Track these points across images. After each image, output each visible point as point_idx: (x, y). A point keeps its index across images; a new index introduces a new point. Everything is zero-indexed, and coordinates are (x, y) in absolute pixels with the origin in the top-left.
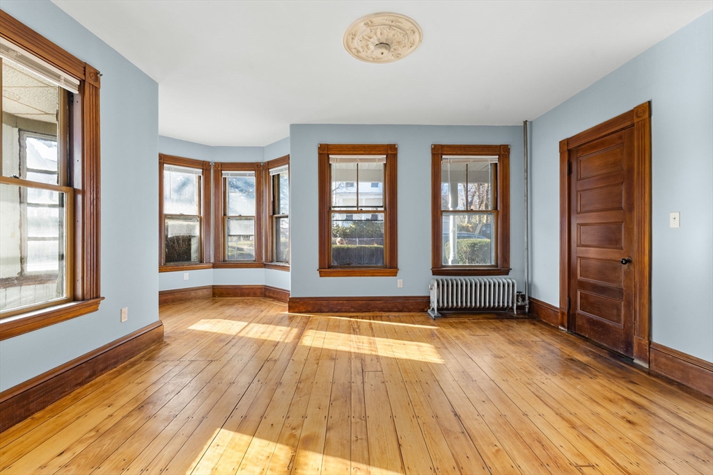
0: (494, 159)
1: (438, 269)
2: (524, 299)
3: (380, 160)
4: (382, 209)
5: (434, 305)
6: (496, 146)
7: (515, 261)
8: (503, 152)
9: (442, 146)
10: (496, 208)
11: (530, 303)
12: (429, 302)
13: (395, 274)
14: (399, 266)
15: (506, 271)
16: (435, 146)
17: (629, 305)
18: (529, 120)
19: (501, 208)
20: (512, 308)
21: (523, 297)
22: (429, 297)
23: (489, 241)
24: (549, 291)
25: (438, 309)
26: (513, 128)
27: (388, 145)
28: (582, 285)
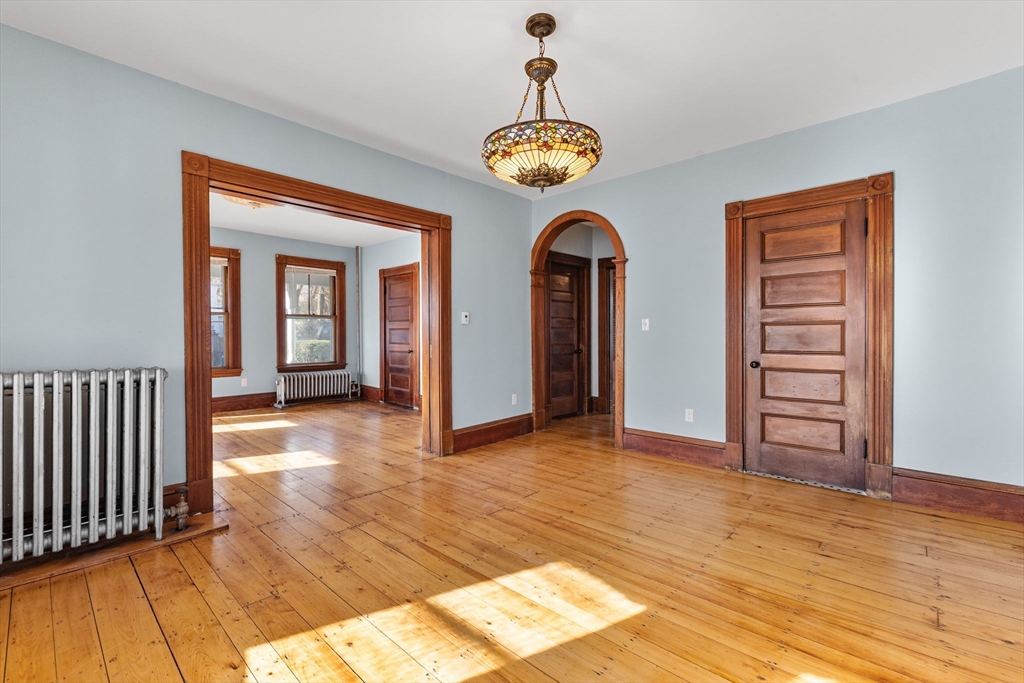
0: (333, 273)
1: (282, 368)
2: (357, 387)
3: (220, 263)
4: (221, 311)
5: (281, 397)
6: (334, 262)
7: (350, 358)
8: (340, 267)
9: (287, 257)
10: (334, 314)
11: (361, 389)
12: (276, 397)
13: (239, 374)
14: (243, 366)
15: (343, 366)
16: (280, 256)
17: (412, 376)
18: (360, 246)
19: (339, 314)
20: (348, 395)
21: (356, 386)
22: (275, 393)
23: (329, 342)
24: (373, 378)
25: (286, 402)
26: (347, 249)
27: (230, 249)
28: (392, 370)
